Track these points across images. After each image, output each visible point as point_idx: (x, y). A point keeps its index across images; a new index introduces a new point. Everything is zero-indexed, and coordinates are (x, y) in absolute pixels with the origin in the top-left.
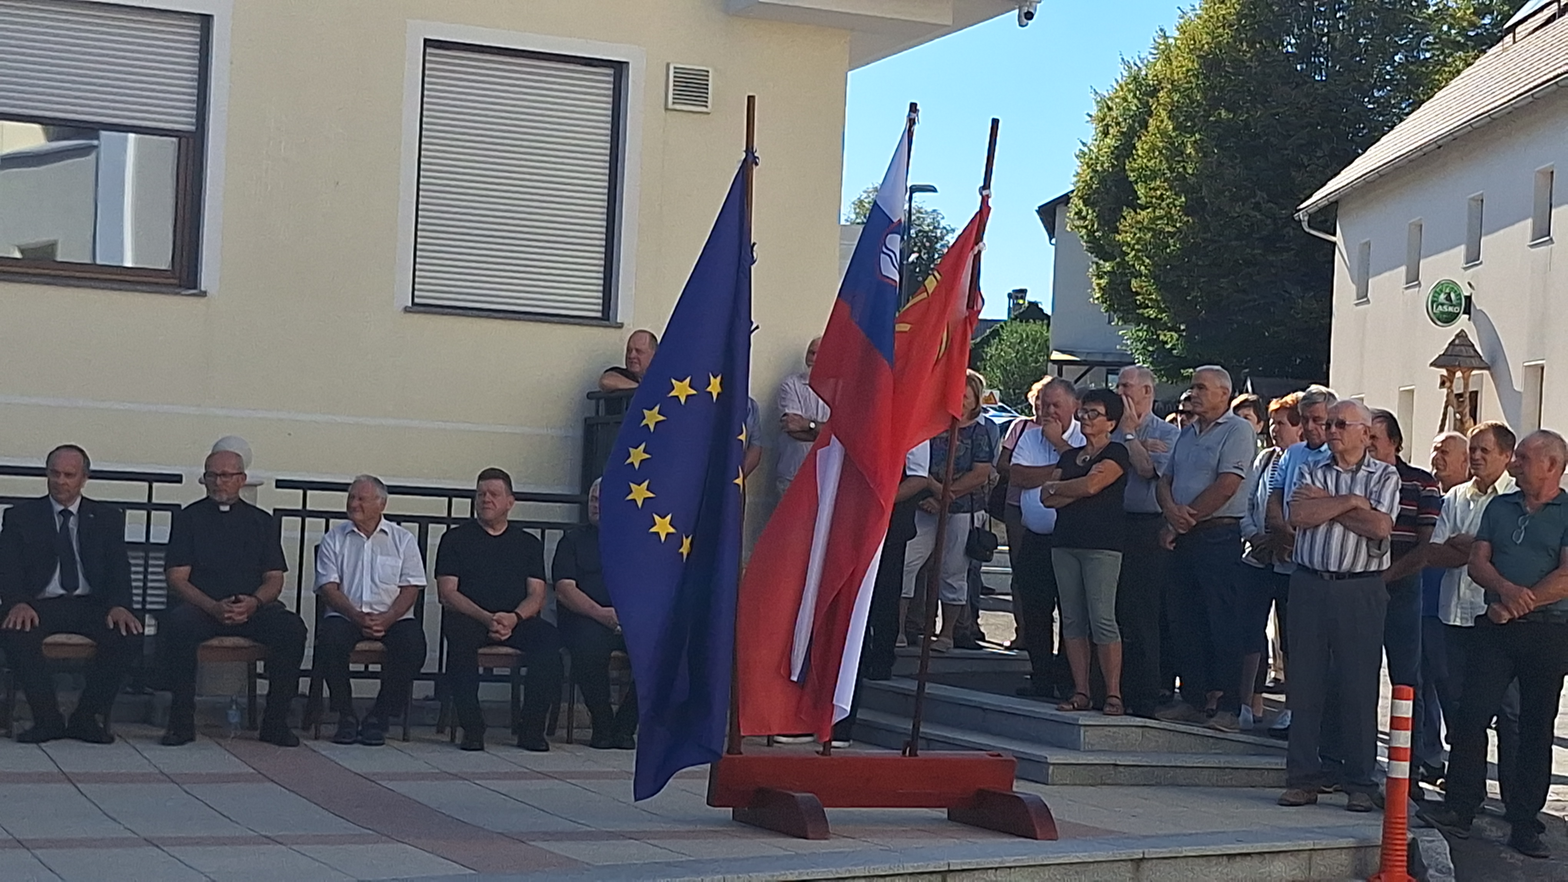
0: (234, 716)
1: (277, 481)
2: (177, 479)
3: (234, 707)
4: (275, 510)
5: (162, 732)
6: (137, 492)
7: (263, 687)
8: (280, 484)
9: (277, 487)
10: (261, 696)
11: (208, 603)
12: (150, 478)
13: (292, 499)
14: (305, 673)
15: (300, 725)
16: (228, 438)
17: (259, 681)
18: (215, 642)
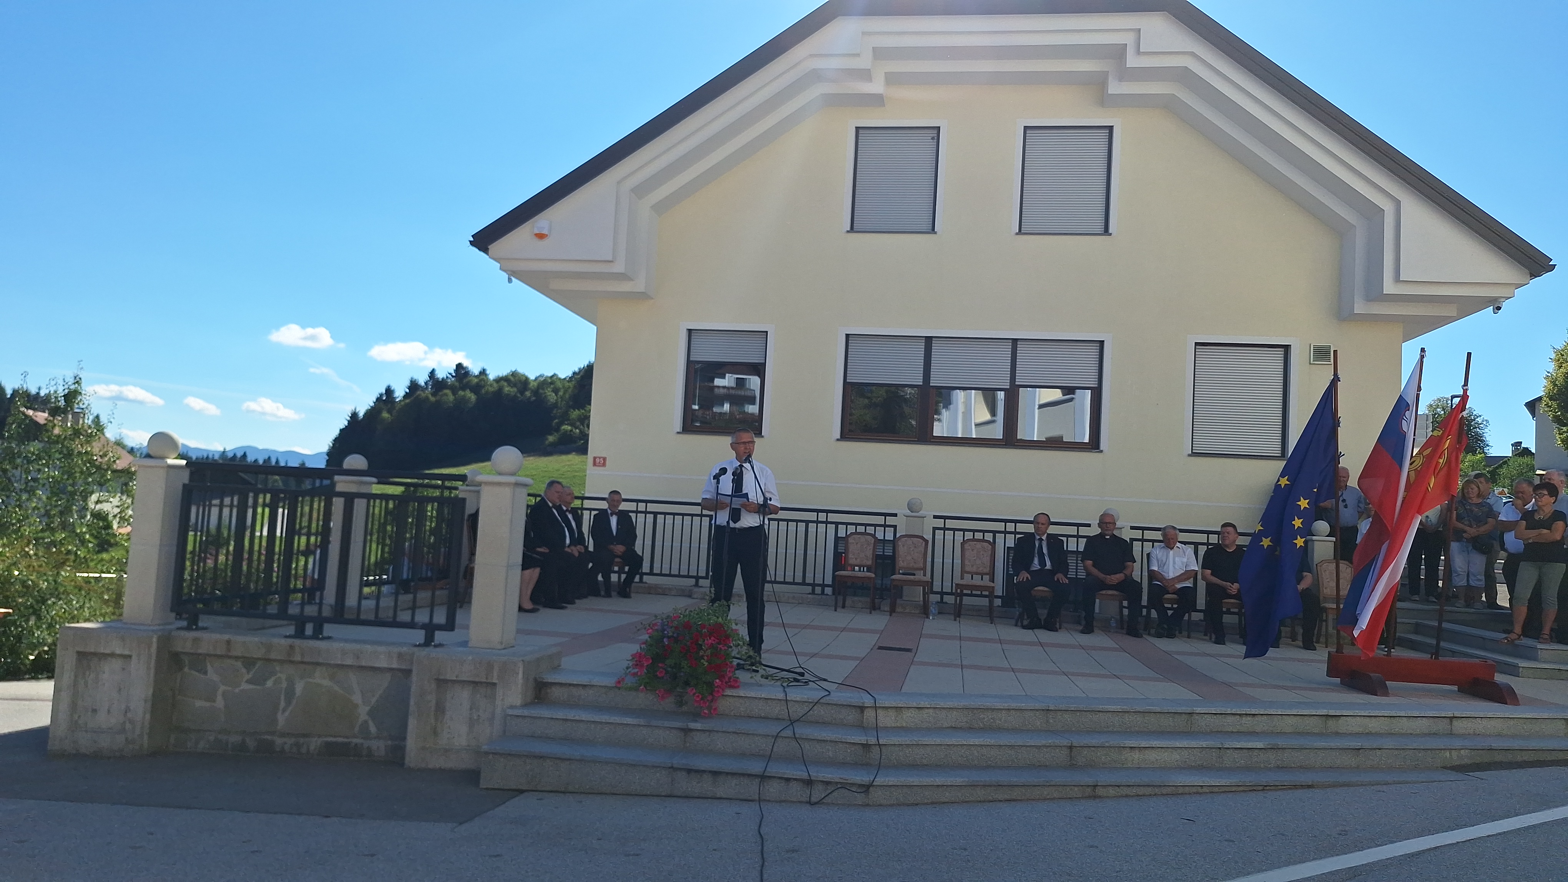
0: (1114, 624)
1: (1131, 526)
2: (1089, 525)
3: (1113, 620)
4: (1130, 538)
5: (1081, 628)
6: (1072, 530)
8: (1132, 528)
9: (1130, 529)
11: (1101, 576)
12: (1078, 525)
13: (1138, 534)
16: (1111, 508)
18: (1104, 592)
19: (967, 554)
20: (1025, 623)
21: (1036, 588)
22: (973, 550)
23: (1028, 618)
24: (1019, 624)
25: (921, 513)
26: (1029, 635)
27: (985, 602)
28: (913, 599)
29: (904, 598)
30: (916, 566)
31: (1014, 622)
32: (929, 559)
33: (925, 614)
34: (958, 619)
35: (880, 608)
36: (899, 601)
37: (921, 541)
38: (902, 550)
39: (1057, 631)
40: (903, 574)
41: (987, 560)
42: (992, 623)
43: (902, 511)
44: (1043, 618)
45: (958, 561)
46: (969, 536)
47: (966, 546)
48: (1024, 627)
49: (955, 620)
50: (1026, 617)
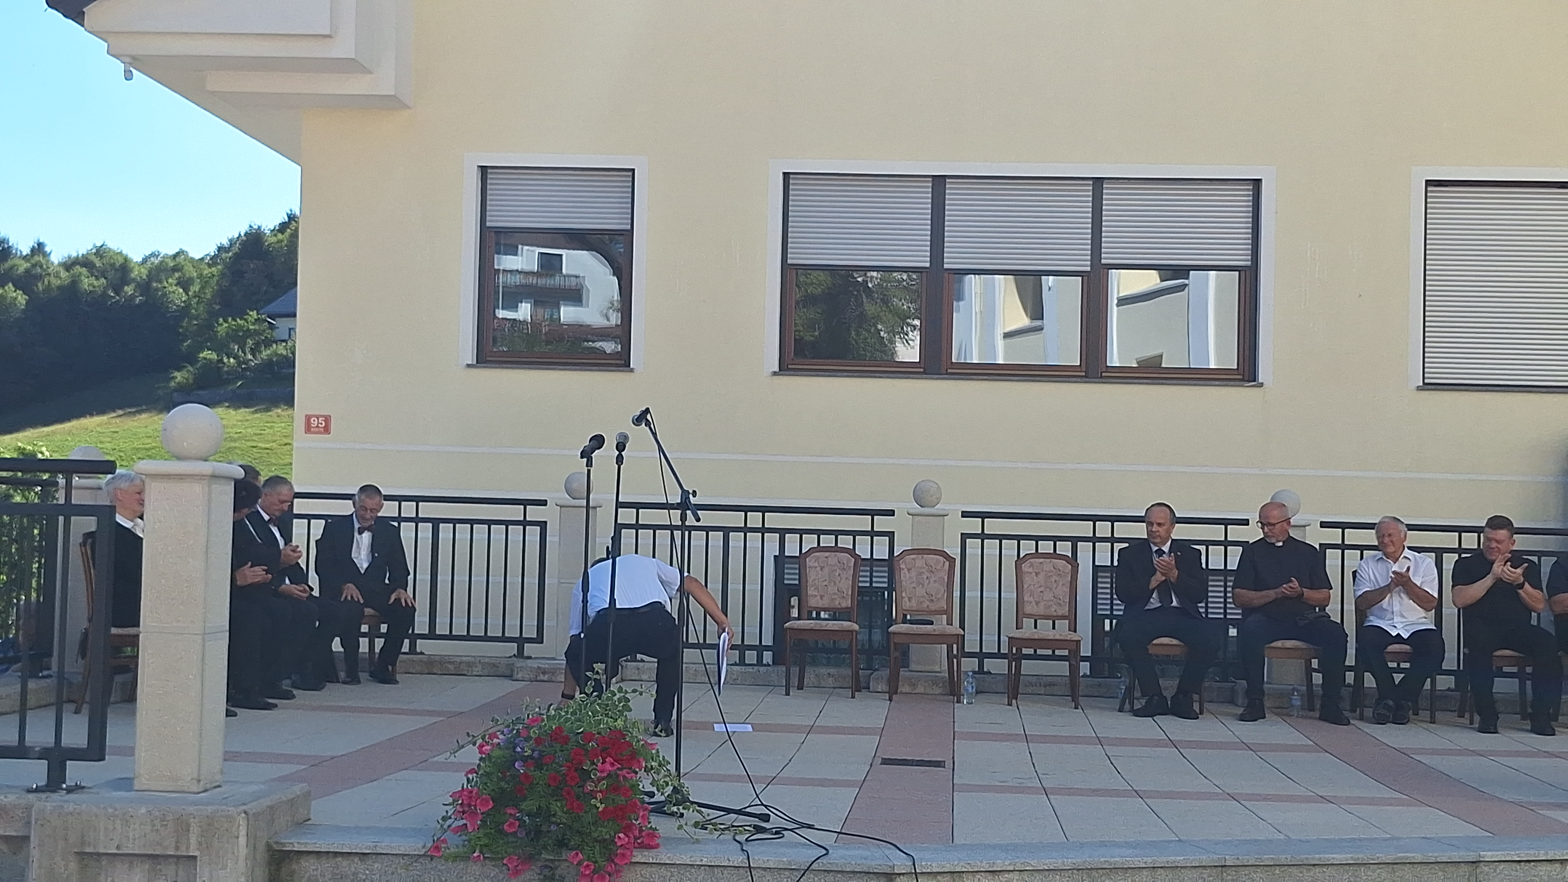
0: (1297, 701)
1: (1321, 522)
2: (1246, 522)
3: (1296, 694)
6: (1216, 533)
7: (1318, 678)
8: (1324, 525)
9: (1321, 527)
10: (1316, 685)
12: (1227, 522)
13: (1333, 536)
14: (1350, 669)
15: (1348, 708)
16: (1284, 490)
17: (1314, 674)
18: (1279, 644)
19: (1027, 580)
20: (1137, 706)
21: (1155, 642)
22: (1037, 574)
23: (1143, 696)
24: (1127, 706)
25: (940, 508)
26: (1146, 727)
27: (1064, 668)
28: (928, 668)
29: (913, 667)
30: (933, 608)
31: (1116, 703)
32: (957, 594)
33: (952, 694)
34: (1014, 701)
35: (869, 688)
36: (903, 672)
37: (942, 559)
38: (906, 577)
39: (1198, 718)
40: (911, 622)
41: (1063, 591)
42: (1076, 708)
43: (905, 505)
44: (1168, 694)
45: (1010, 595)
46: (1028, 547)
47: (1025, 567)
48: (1137, 713)
49: (1010, 704)
50: (1138, 694)
